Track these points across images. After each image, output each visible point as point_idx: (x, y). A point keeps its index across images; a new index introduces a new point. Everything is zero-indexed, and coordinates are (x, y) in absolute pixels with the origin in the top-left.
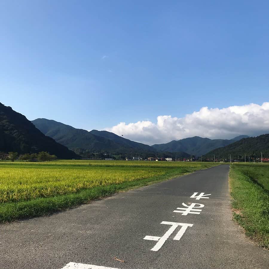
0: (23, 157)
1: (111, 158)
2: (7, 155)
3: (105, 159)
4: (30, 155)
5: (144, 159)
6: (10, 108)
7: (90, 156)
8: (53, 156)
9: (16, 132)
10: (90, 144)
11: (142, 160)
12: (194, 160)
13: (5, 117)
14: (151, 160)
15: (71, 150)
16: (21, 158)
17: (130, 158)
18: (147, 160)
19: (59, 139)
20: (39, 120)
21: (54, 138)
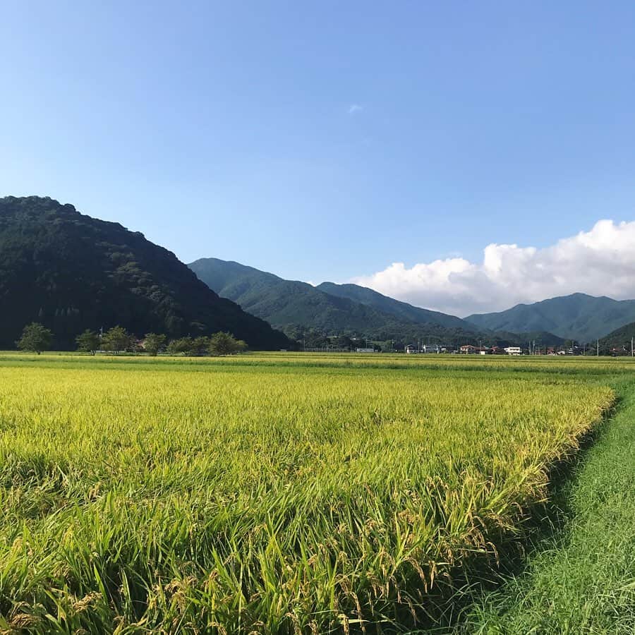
0: (178, 345)
1: (369, 347)
2: (138, 341)
3: (355, 351)
4: (193, 339)
5: (450, 350)
6: (140, 236)
7: (320, 344)
8: (241, 343)
9: (156, 289)
10: (318, 317)
11: (447, 353)
12: (577, 352)
13: (130, 255)
14: (469, 352)
15: (276, 328)
16: (172, 348)
17: (416, 348)
18: (459, 353)
19: (249, 305)
20: (203, 261)
21: (239, 302)
